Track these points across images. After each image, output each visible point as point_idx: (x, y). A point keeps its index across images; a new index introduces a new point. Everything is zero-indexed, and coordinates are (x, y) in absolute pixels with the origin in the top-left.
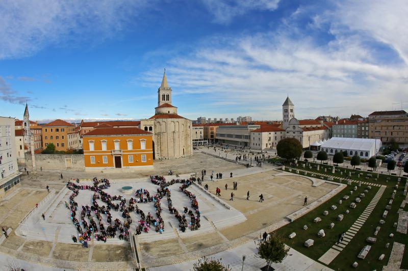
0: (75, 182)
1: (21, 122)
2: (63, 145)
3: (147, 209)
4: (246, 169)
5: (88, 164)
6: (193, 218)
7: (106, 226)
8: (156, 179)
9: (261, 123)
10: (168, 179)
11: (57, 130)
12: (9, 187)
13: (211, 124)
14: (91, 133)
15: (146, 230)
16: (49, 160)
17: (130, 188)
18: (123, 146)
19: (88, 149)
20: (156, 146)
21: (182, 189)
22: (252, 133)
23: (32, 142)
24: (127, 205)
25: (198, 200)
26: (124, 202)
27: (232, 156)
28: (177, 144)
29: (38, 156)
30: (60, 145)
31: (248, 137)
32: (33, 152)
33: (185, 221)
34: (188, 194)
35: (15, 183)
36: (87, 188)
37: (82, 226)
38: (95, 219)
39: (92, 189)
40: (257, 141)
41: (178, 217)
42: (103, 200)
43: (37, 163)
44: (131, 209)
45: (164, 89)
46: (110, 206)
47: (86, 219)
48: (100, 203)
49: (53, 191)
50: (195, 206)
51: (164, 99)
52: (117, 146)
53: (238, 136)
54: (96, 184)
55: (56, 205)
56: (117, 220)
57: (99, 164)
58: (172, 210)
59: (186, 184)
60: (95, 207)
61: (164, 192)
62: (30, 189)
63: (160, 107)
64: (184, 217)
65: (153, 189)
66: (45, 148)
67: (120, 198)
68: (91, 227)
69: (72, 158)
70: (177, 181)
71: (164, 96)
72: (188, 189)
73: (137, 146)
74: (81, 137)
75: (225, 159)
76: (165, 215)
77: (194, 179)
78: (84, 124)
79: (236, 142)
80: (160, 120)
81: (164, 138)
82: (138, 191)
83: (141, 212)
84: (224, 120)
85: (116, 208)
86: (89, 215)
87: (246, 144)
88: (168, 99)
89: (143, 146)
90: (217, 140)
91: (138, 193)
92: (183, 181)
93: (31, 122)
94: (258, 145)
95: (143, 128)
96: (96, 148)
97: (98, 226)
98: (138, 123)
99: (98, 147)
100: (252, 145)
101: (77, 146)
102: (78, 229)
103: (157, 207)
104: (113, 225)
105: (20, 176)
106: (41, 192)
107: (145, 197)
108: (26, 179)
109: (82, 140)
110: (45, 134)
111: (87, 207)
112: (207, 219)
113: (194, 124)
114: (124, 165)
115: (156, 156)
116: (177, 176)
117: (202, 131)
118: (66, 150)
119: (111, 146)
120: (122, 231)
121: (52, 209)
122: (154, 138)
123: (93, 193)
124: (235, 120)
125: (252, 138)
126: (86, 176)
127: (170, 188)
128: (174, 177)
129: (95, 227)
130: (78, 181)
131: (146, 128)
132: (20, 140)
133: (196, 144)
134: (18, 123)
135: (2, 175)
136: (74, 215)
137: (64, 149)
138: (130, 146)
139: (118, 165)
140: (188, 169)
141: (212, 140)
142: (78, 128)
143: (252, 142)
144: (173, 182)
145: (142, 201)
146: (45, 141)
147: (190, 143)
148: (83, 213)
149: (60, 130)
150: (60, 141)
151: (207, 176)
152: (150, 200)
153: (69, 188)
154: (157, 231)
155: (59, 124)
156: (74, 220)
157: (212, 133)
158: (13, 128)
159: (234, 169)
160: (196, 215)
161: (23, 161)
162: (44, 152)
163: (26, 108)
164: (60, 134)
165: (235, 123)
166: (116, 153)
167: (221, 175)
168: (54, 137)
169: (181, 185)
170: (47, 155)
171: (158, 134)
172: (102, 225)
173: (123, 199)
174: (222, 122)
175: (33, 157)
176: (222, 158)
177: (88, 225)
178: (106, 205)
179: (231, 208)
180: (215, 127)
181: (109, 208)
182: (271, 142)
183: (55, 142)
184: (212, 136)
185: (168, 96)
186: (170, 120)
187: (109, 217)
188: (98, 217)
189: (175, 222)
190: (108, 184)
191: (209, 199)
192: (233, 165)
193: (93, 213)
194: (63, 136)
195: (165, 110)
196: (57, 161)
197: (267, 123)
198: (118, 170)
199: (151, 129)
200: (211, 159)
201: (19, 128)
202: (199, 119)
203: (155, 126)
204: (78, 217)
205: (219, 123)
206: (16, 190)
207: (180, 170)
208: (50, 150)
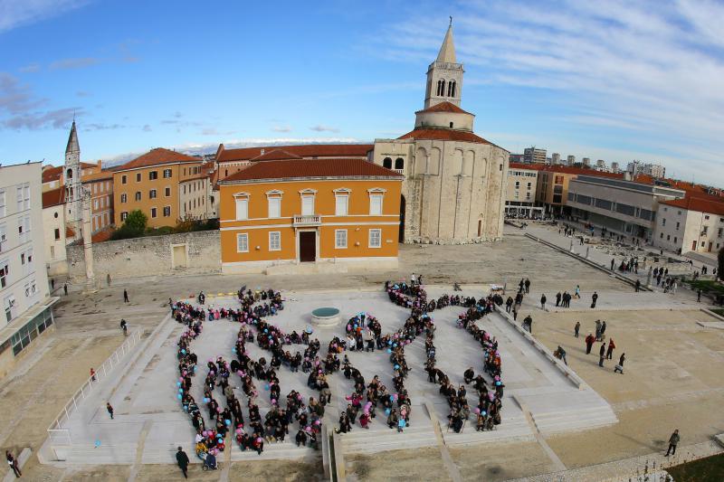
0: (193, 303)
1: (60, 170)
2: (166, 212)
3: (371, 366)
4: (632, 293)
5: (230, 255)
6: (484, 398)
7: (264, 411)
8: (403, 293)
9: (688, 187)
10: (433, 292)
11: (154, 175)
12: (26, 342)
13: (557, 168)
14: (241, 175)
15: (364, 422)
16: (129, 254)
17: (333, 312)
18: (325, 206)
19: (233, 214)
20: (408, 207)
21: (465, 323)
22: (662, 207)
23: (87, 215)
24: (321, 356)
25: (502, 353)
26: (314, 347)
27: (603, 254)
28: (464, 206)
29: (101, 248)
30: (159, 212)
31: (650, 215)
32: (88, 241)
33: (464, 403)
34: (480, 336)
35: (42, 328)
36: (224, 314)
37: (204, 414)
38: (238, 393)
39: (237, 317)
40: (669, 229)
41: (446, 392)
42: (263, 343)
43: (97, 267)
44: (331, 366)
45: (444, 67)
46: (280, 358)
47: (217, 396)
48: (255, 353)
49: (136, 332)
50: (493, 367)
51: (441, 91)
52: (308, 207)
53: (623, 209)
54: (247, 303)
55: (143, 365)
56: (294, 396)
57: (258, 252)
58: (433, 373)
59: (476, 309)
60: (241, 362)
61: (418, 326)
62: (77, 335)
63: (428, 110)
64: (463, 392)
65: (391, 318)
66: (119, 224)
67: (306, 335)
68: (226, 416)
69: (189, 241)
70: (455, 301)
71: (441, 84)
72: (480, 324)
73: (359, 206)
74: (216, 188)
75: (583, 260)
76: (416, 385)
77: (498, 300)
78: (225, 155)
79: (618, 223)
80: (427, 143)
81: (432, 190)
82: (353, 321)
83: (356, 373)
84: (593, 163)
85: (294, 363)
86: (224, 385)
87: (642, 232)
88: (452, 93)
89: (376, 206)
90: (568, 210)
91: (353, 327)
92: (470, 302)
93: (85, 166)
94: (672, 239)
95: (378, 160)
96: (252, 211)
97: (245, 412)
98: (369, 149)
99: (258, 209)
100: (656, 237)
101: (202, 212)
102: (195, 423)
103: (398, 360)
104: (283, 408)
105: (55, 307)
106: (104, 339)
107: (367, 335)
108: (69, 314)
109: (217, 195)
110: (120, 189)
111: (222, 364)
112: (518, 405)
113: (515, 162)
114: (321, 256)
115: (407, 232)
116: (457, 287)
117: (534, 181)
118: (173, 224)
119: (291, 207)
120: (303, 422)
121: (133, 378)
122: (406, 188)
123: (237, 326)
124: (623, 167)
125: (659, 220)
126: (222, 286)
127: (435, 316)
128: (449, 291)
129: (239, 415)
130: (201, 300)
131: (387, 162)
132: (56, 215)
133: (514, 212)
134: (51, 174)
135: (9, 315)
136: (187, 385)
137: (170, 222)
138: (342, 206)
139: (308, 253)
140: (485, 273)
141: (557, 209)
142: (209, 166)
143: (659, 229)
144: (443, 302)
145: (360, 346)
146: (120, 208)
147: (499, 208)
148: (209, 381)
149: (160, 175)
150: (160, 203)
151: (533, 296)
152: (382, 343)
153: (179, 319)
154: (392, 424)
155: (159, 161)
156: (186, 398)
157: (559, 190)
158: (38, 188)
159: (603, 288)
160: (492, 393)
161: (62, 269)
162: (118, 236)
163: (73, 132)
164: (160, 185)
165: (622, 175)
166: (305, 223)
167: (567, 298)
168: (145, 195)
169: (463, 311)
170: (125, 242)
171: (418, 179)
172: (255, 409)
173: (311, 338)
174: (587, 167)
175: (89, 252)
176: (576, 257)
177: (221, 409)
178: (268, 357)
179: (583, 385)
180: (567, 177)
181: (276, 364)
182: (706, 239)
183: (145, 207)
184: (557, 199)
185: (453, 85)
186: (451, 144)
187: (276, 389)
188: (247, 388)
189: (438, 407)
190: (277, 302)
191: (529, 353)
192: (601, 278)
193: (234, 381)
194: (168, 190)
195: (442, 120)
196: (150, 254)
197: (705, 190)
198: (306, 268)
199: (400, 163)
200: (549, 256)
201: (53, 185)
202: (529, 153)
203: (412, 157)
204: (196, 391)
205: (581, 169)
206: (42, 346)
207: (463, 275)
208: (133, 229)
